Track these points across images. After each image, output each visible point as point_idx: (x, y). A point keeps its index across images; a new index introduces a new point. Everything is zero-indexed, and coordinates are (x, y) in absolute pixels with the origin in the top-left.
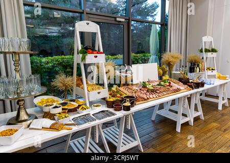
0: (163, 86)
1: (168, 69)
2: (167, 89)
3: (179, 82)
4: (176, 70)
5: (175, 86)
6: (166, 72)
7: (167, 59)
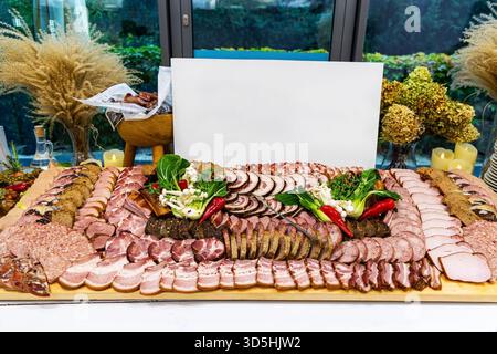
6: (452, 126)
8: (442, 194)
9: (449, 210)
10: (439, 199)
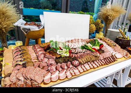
0: (90, 50)
1: (103, 25)
2: (94, 58)
3: (115, 44)
4: (114, 27)
5: (110, 50)
6: (100, 28)
7: (105, 12)
8: (106, 42)
9: (109, 45)
10: (106, 44)
